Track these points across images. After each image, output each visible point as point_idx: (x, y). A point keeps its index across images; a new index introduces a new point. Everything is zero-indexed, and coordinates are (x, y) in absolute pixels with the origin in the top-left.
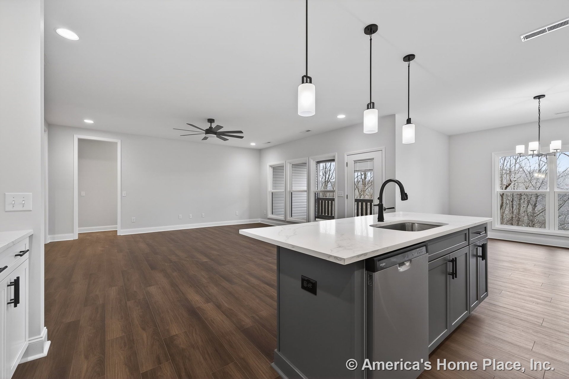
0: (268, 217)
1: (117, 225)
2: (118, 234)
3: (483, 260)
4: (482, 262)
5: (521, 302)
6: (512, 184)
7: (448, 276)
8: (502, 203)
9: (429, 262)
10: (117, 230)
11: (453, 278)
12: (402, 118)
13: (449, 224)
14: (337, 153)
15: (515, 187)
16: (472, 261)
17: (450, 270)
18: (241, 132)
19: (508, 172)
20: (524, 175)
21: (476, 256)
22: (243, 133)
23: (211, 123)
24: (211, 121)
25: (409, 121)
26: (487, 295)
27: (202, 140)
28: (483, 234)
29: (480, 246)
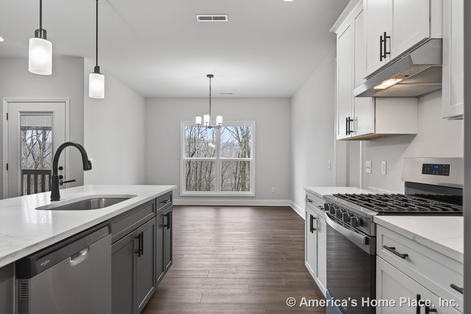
3: (168, 229)
4: (167, 231)
5: (196, 261)
6: (196, 152)
7: (135, 254)
8: (190, 170)
9: (112, 244)
11: (139, 256)
12: (90, 64)
13: (137, 196)
15: (198, 155)
16: (159, 231)
17: (136, 247)
19: (193, 141)
20: (204, 145)
21: (162, 226)
25: (97, 70)
26: (171, 264)
28: (168, 202)
29: (165, 215)
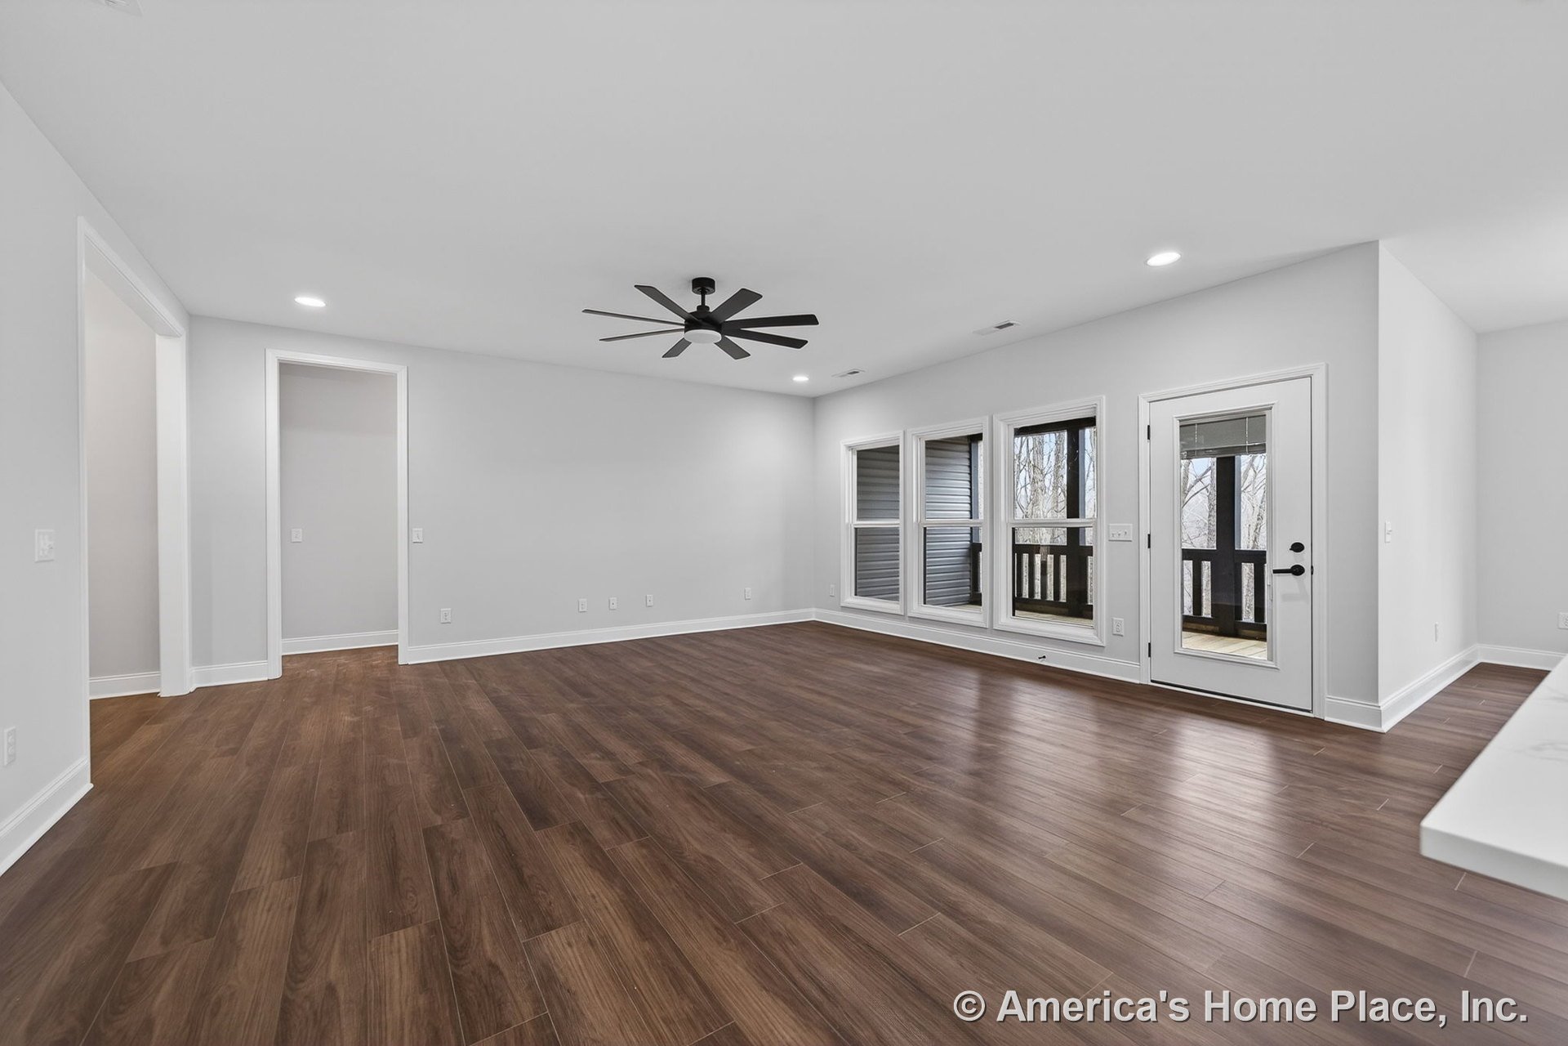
0: (842, 605)
1: (397, 628)
2: (401, 662)
10: (397, 645)
14: (1104, 397)
18: (809, 322)
22: (814, 326)
23: (703, 293)
24: (703, 285)
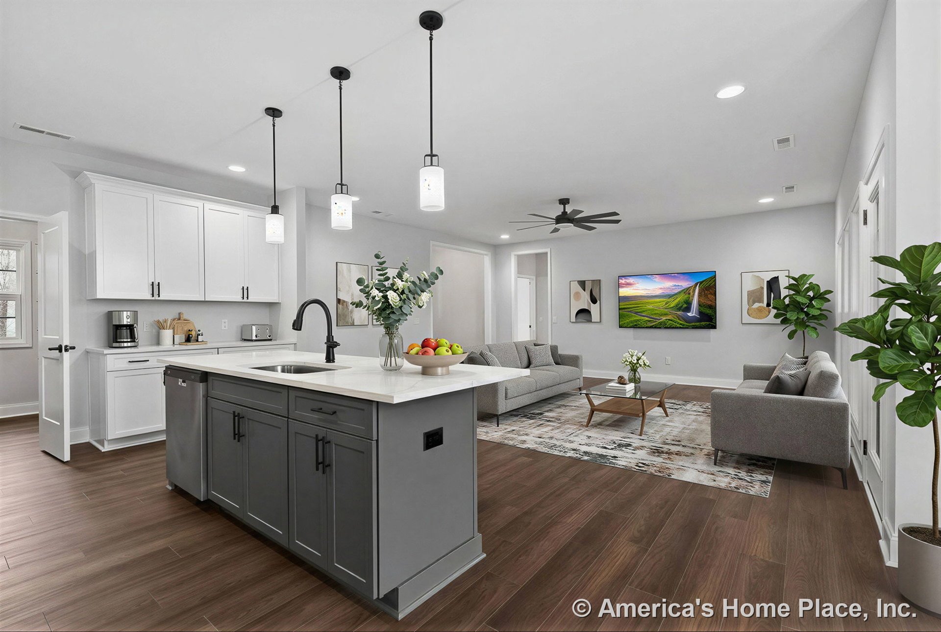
18: (615, 214)
22: (619, 215)
23: (564, 205)
24: (564, 202)
27: (551, 233)
